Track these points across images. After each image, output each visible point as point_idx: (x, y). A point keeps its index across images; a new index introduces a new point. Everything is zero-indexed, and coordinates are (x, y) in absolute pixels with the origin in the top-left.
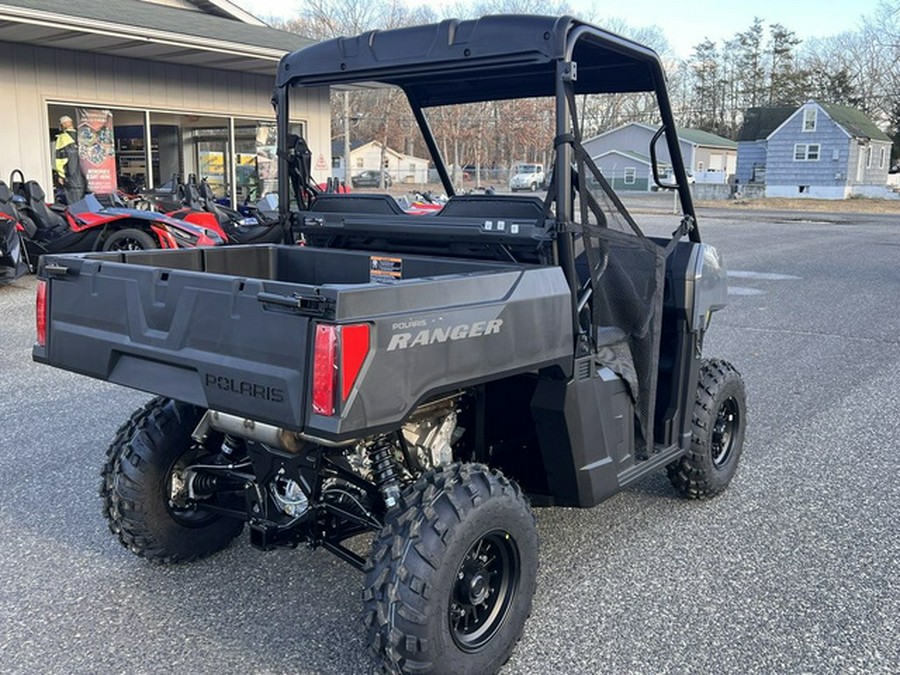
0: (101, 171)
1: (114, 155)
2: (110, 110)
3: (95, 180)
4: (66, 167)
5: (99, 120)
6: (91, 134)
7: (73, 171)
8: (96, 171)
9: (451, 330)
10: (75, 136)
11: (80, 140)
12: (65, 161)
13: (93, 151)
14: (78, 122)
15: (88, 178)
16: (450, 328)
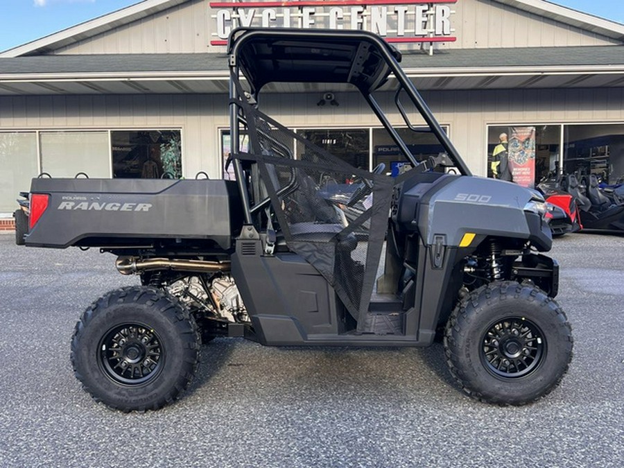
0: (523, 169)
1: (534, 158)
2: (534, 126)
3: (517, 176)
4: (498, 167)
5: (525, 134)
6: (519, 144)
7: (503, 169)
8: (519, 169)
9: (105, 205)
10: (506, 146)
11: (510, 148)
12: (498, 163)
13: (519, 156)
14: (510, 136)
15: (513, 174)
16: (104, 204)
